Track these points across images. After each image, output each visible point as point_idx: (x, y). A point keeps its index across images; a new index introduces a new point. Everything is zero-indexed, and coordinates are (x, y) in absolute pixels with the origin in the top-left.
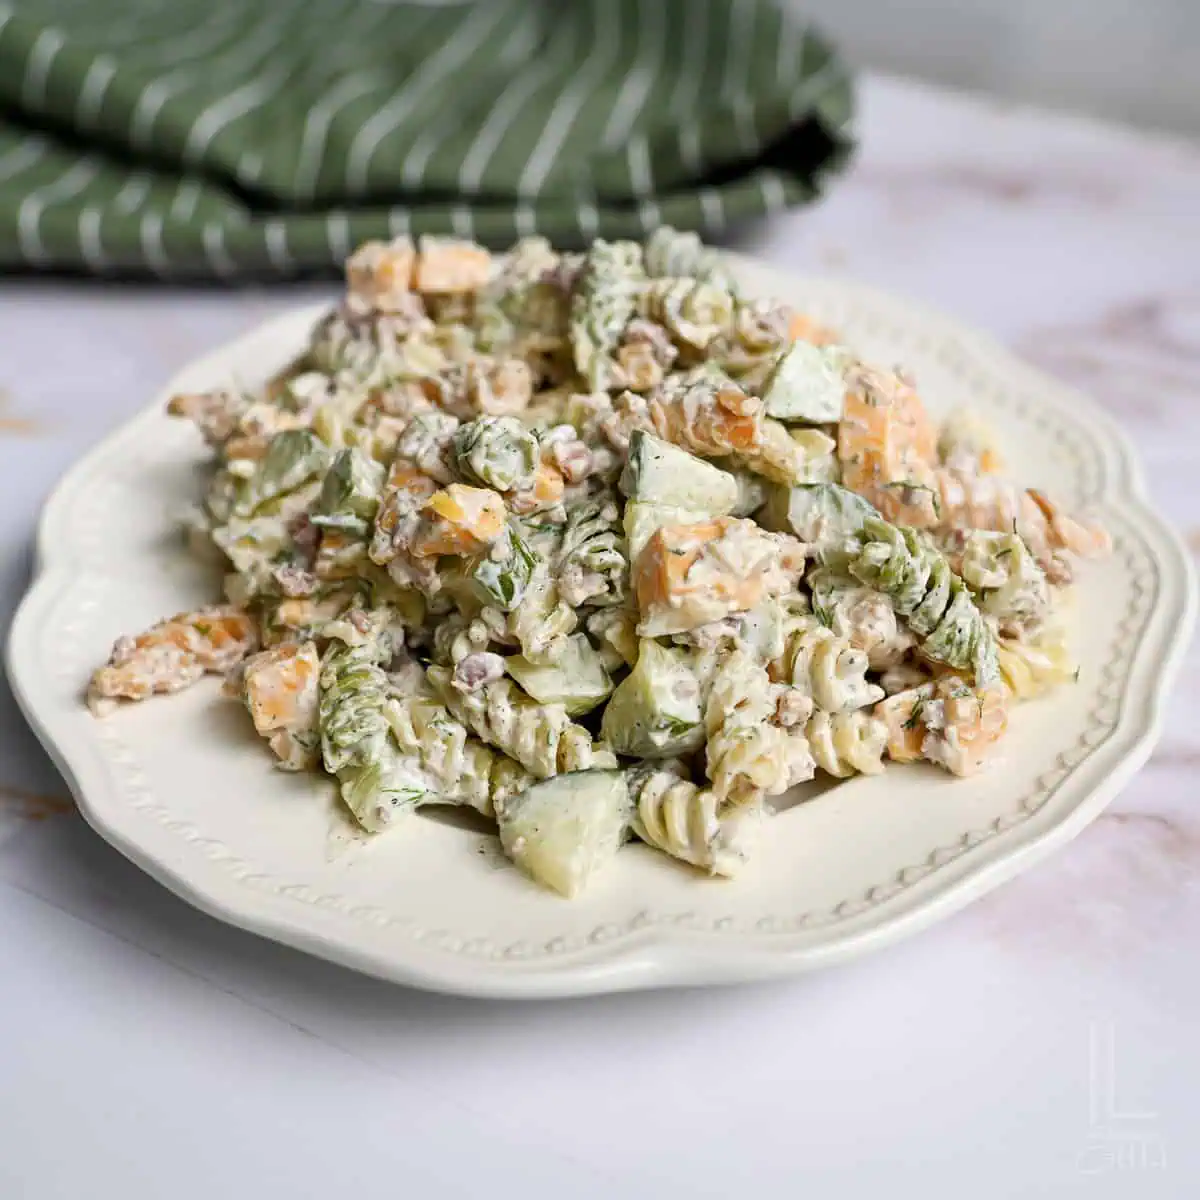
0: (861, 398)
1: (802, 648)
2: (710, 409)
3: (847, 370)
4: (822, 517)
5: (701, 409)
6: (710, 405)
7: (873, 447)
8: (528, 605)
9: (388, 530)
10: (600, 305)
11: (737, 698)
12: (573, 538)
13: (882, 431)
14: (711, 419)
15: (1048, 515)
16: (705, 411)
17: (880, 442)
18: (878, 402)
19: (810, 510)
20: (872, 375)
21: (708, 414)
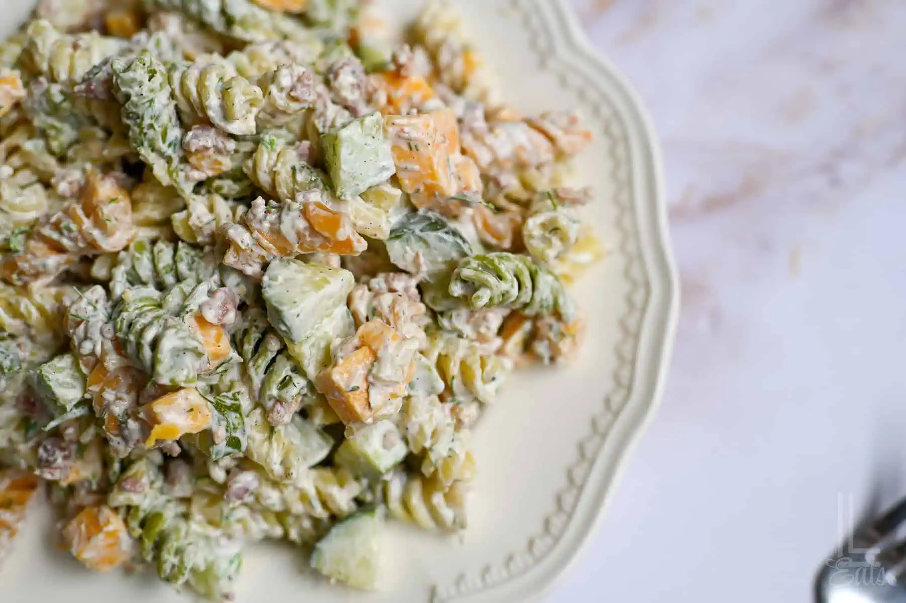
0: (405, 147)
1: (453, 378)
2: (307, 233)
3: (385, 131)
4: (417, 256)
5: (300, 235)
6: (305, 229)
7: (429, 181)
8: (254, 440)
9: (116, 432)
10: (151, 126)
11: (428, 431)
12: (257, 374)
13: (431, 167)
14: (312, 242)
15: (551, 139)
16: (305, 236)
17: (433, 176)
18: (419, 148)
19: (406, 252)
20: (406, 129)
21: (308, 239)
